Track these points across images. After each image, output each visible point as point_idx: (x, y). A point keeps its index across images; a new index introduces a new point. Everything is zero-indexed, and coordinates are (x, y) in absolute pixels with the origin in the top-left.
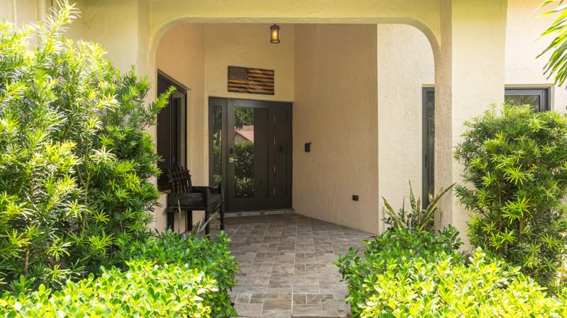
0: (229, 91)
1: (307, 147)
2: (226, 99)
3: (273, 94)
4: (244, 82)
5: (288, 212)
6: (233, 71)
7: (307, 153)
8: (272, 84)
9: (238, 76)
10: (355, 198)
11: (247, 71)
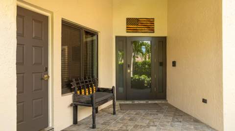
0: (127, 32)
1: (174, 64)
2: (126, 37)
3: (154, 32)
4: (136, 26)
5: (163, 102)
6: (130, 21)
7: (174, 67)
8: (153, 27)
9: (132, 23)
10: (204, 101)
11: (138, 20)
